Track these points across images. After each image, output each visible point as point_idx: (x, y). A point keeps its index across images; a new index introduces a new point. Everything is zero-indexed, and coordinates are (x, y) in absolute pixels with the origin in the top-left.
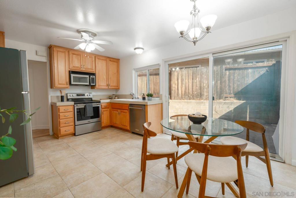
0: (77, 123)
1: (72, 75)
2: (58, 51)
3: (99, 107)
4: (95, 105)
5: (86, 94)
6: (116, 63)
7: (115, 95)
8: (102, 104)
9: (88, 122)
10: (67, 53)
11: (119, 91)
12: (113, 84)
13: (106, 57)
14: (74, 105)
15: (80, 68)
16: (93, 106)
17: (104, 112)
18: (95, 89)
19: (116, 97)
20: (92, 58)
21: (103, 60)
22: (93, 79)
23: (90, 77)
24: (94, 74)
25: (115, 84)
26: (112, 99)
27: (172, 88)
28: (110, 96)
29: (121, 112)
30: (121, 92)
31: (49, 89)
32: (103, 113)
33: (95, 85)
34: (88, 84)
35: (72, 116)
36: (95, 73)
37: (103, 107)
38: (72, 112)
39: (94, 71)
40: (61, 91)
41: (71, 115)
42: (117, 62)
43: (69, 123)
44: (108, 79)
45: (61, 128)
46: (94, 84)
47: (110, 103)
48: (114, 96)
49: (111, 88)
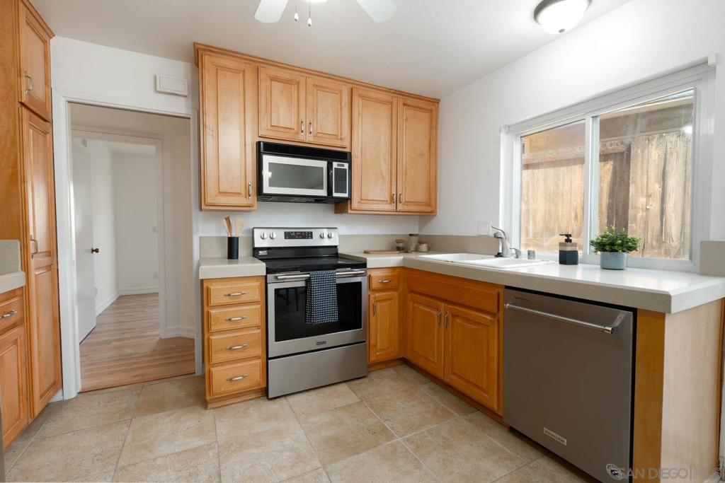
0: (276, 347)
1: (267, 159)
2: (218, 68)
3: (360, 283)
4: (344, 276)
5: (316, 234)
6: (425, 115)
7: (417, 235)
8: (373, 274)
9: (319, 343)
10: (250, 77)
11: (435, 221)
12: (413, 193)
13: (389, 91)
14: (266, 276)
15: (297, 133)
16: (339, 281)
17: (379, 306)
18: (347, 212)
19: (421, 243)
20: (341, 97)
21: (378, 101)
22: (341, 173)
23: (330, 166)
24: (344, 156)
25: (420, 195)
26: (407, 252)
27: (631, 212)
28: (398, 241)
29: (454, 316)
30: (443, 226)
31: (196, 213)
32: (374, 307)
33: (349, 199)
34: (323, 193)
35: (257, 320)
36: (350, 153)
37: (375, 285)
38: (256, 302)
39: (346, 143)
40: (228, 219)
41: (252, 315)
42: (431, 111)
43: (244, 348)
44: (394, 175)
45: (213, 370)
46: (346, 195)
47: (403, 268)
48: (414, 239)
49: (406, 208)
